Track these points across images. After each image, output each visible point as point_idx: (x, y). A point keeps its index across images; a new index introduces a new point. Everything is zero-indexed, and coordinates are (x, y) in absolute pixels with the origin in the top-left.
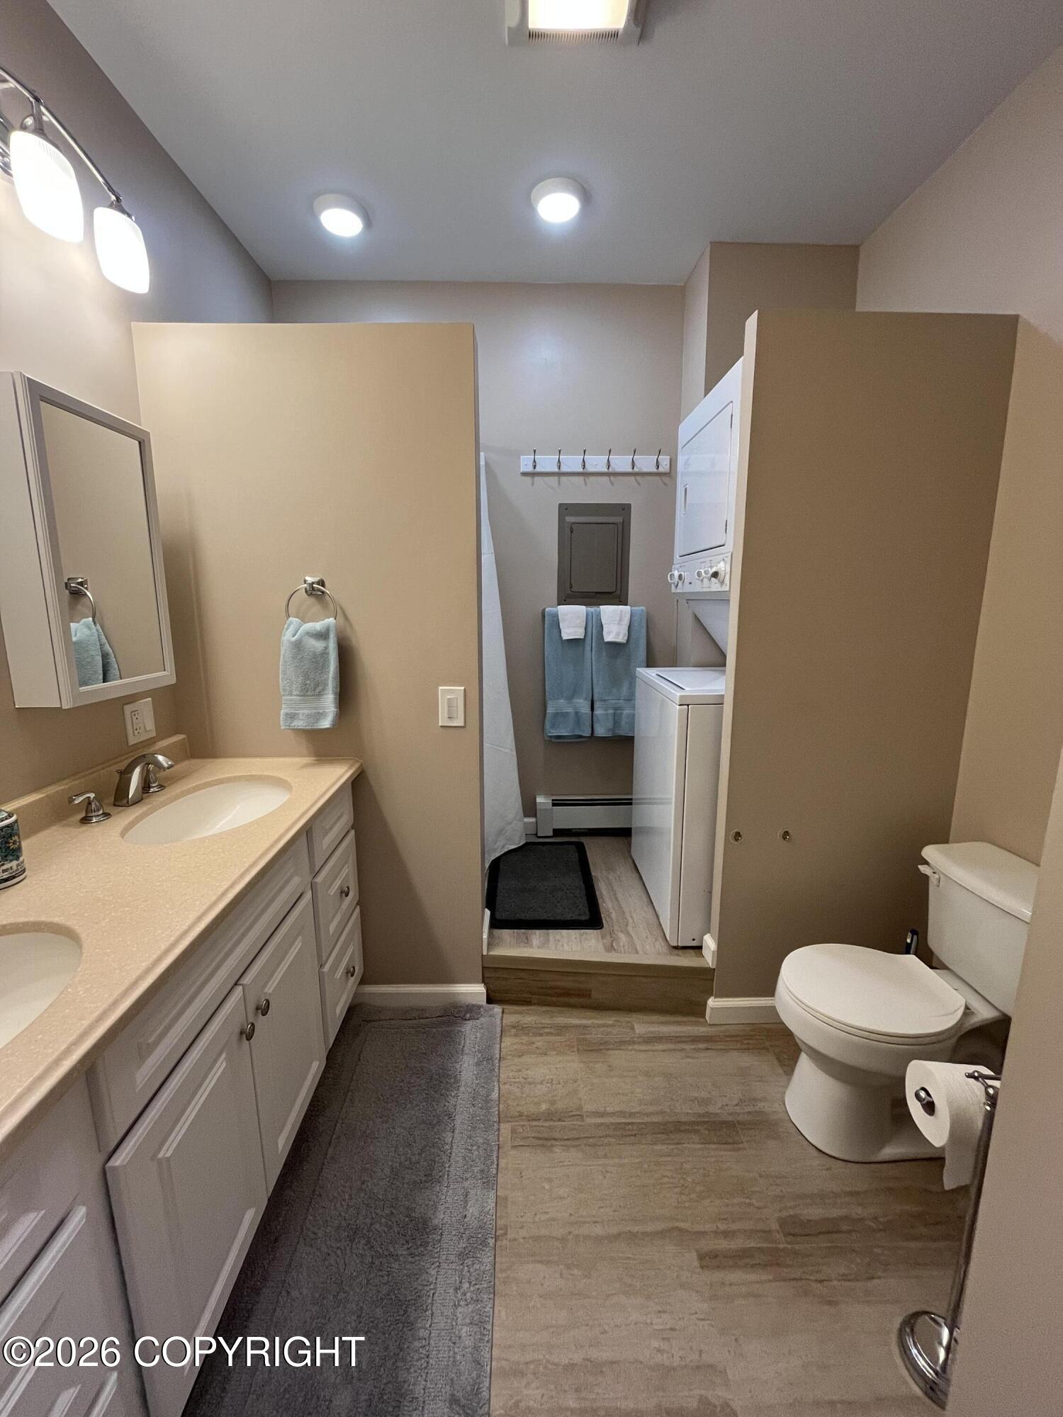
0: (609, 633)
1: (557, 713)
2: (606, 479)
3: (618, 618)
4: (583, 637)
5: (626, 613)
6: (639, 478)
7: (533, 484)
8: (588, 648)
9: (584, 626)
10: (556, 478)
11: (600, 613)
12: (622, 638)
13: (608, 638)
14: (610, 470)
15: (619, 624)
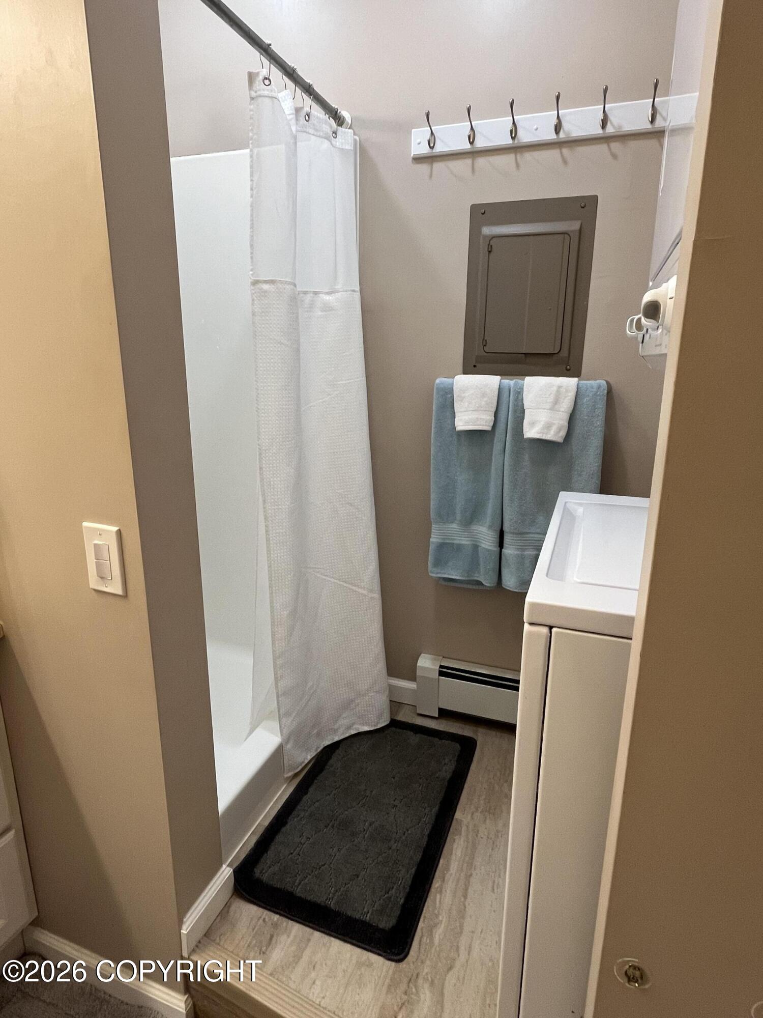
0: (533, 424)
1: (444, 544)
2: (554, 153)
3: (551, 399)
4: (489, 428)
5: (567, 391)
6: (615, 146)
7: (431, 176)
8: (497, 447)
9: (494, 409)
10: (469, 161)
11: (522, 389)
12: (555, 434)
13: (531, 432)
14: (562, 135)
15: (552, 409)
